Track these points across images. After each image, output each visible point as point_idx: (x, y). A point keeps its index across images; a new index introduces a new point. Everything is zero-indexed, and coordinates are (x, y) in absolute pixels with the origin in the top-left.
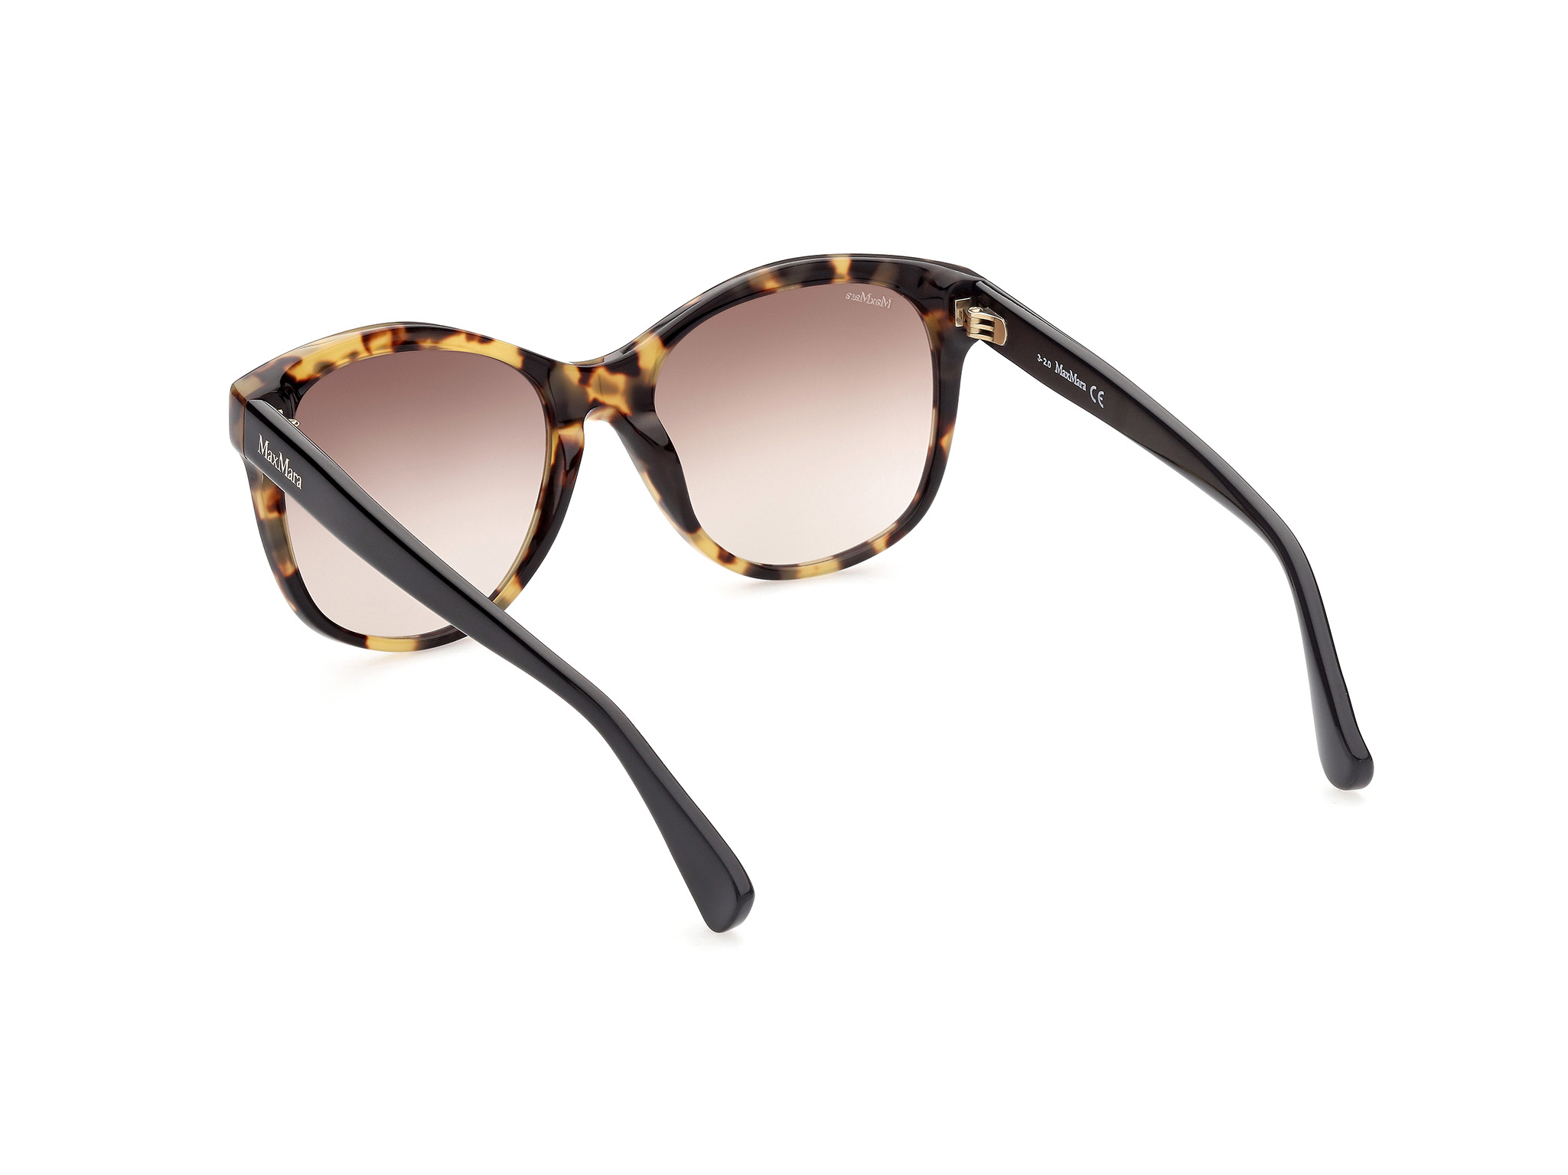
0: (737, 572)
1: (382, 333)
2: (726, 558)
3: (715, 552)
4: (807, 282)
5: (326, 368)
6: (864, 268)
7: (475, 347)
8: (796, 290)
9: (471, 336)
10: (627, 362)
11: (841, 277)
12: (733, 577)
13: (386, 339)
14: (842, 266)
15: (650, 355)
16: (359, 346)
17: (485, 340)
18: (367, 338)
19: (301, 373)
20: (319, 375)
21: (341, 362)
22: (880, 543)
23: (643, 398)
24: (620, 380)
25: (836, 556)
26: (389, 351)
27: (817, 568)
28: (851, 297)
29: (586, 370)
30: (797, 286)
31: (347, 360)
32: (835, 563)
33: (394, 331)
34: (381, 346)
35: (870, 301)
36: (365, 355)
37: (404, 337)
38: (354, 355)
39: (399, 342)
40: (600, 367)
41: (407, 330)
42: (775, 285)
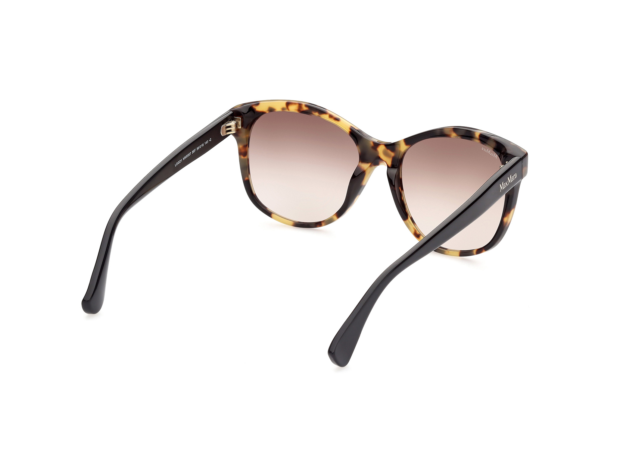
1: (295, 104)
2: (417, 235)
3: (413, 231)
5: (271, 110)
6: (485, 139)
7: (332, 121)
9: (331, 116)
10: (391, 146)
11: (478, 139)
13: (296, 107)
14: (477, 135)
15: (403, 147)
16: (285, 106)
17: (337, 120)
18: (288, 104)
19: (258, 109)
20: (267, 112)
21: (278, 109)
22: (474, 252)
24: (392, 153)
25: (459, 251)
26: (297, 112)
27: (449, 252)
28: (484, 149)
29: (376, 145)
31: (280, 110)
32: (458, 253)
33: (300, 105)
34: (293, 109)
35: (490, 153)
36: (287, 110)
37: (305, 108)
38: (283, 109)
39: (302, 110)
40: (382, 144)
41: (306, 106)
42: (454, 135)
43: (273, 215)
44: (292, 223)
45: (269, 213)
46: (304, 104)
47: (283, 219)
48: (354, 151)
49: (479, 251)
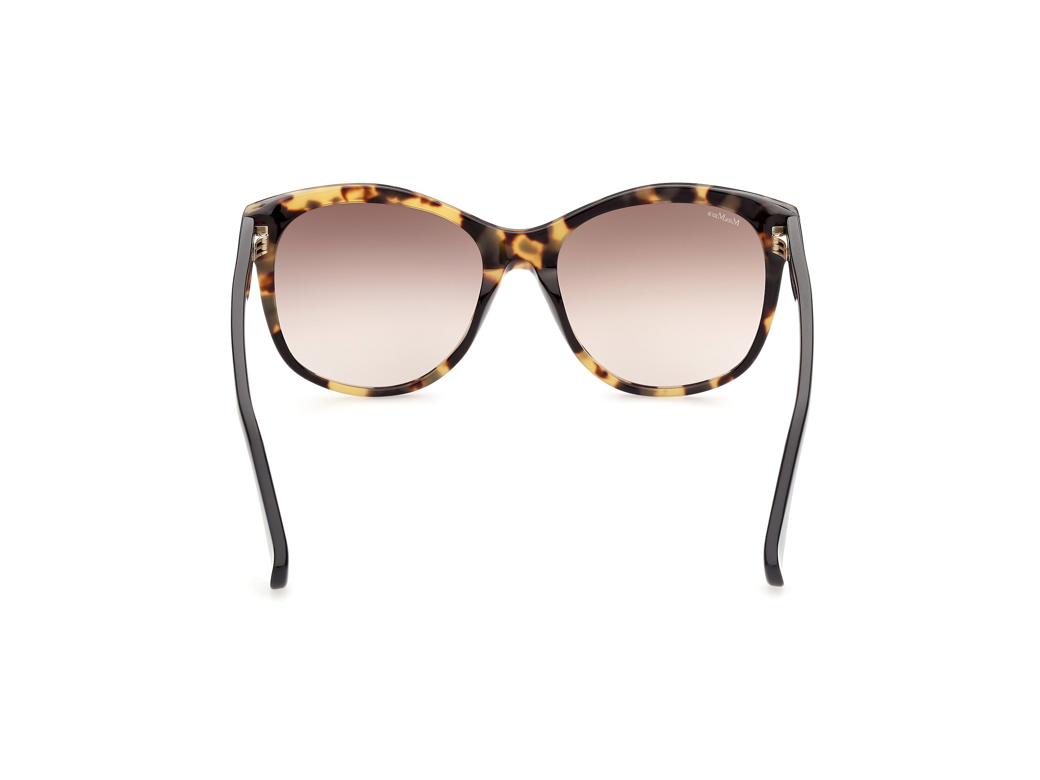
0: (611, 385)
1: (358, 188)
2: (602, 374)
3: (594, 368)
4: (675, 200)
5: (314, 205)
6: (717, 196)
7: (427, 208)
8: (668, 205)
9: (424, 200)
10: (541, 234)
11: (702, 200)
12: (607, 388)
13: (359, 194)
14: (702, 193)
15: (560, 232)
16: (338, 194)
17: (436, 204)
18: (345, 190)
19: (291, 206)
20: (306, 209)
21: (325, 201)
22: (714, 383)
23: (550, 261)
24: (539, 246)
25: (685, 386)
26: (361, 201)
27: (666, 391)
28: (711, 214)
29: (511, 236)
30: (669, 202)
31: (330, 203)
32: (682, 390)
33: (367, 189)
34: (354, 197)
35: (725, 219)
36: (343, 201)
37: (375, 193)
38: (335, 200)
39: (370, 197)
40: (522, 234)
41: (377, 189)
42: (654, 198)
43: (330, 385)
44: (365, 391)
45: (323, 383)
46: (373, 187)
47: (348, 389)
48: (473, 252)
49: (723, 380)
